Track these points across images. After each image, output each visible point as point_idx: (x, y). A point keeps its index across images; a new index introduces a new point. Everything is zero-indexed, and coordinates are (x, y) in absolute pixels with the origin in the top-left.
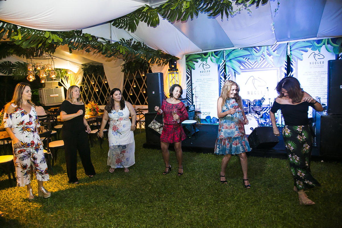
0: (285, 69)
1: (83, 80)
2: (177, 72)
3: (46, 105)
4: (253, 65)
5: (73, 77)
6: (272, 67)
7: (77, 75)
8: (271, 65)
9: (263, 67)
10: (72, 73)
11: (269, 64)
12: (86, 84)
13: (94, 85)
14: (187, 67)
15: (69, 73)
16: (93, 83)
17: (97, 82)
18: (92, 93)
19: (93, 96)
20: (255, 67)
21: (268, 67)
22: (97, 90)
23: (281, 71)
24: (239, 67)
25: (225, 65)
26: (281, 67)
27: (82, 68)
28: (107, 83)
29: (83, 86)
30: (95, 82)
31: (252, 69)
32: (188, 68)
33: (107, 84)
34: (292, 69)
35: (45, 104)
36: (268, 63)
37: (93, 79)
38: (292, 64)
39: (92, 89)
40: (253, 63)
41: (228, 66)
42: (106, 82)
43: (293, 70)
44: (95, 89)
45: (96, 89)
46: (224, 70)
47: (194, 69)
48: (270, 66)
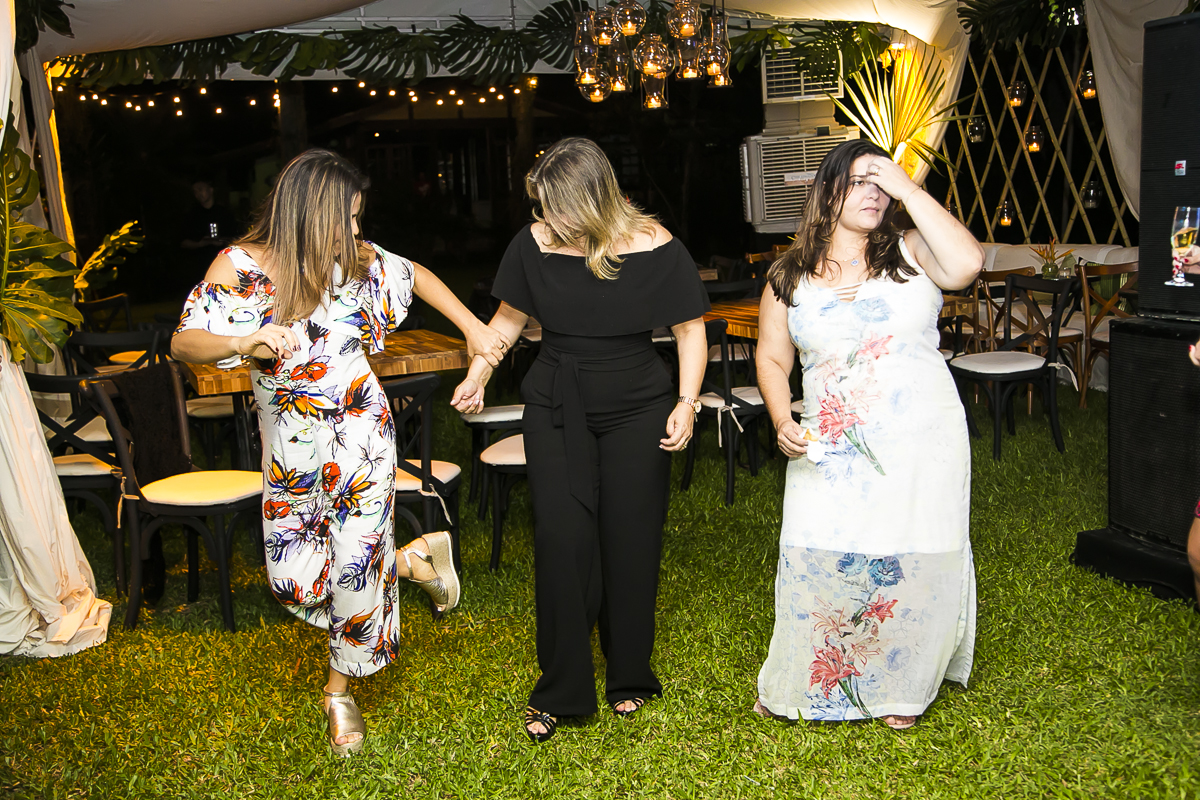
1: (966, 85)
3: (760, 230)
5: (917, 65)
7: (939, 55)
10: (911, 44)
12: (980, 109)
13: (1021, 112)
15: (894, 46)
16: (1016, 102)
17: (1037, 98)
18: (1009, 169)
19: (1009, 183)
22: (1035, 147)
27: (962, 12)
28: (1095, 101)
29: (964, 122)
30: (1027, 97)
33: (1093, 107)
35: (757, 221)
37: (1022, 76)
39: (1010, 141)
42: (1089, 93)
44: (1022, 138)
45: (1030, 141)
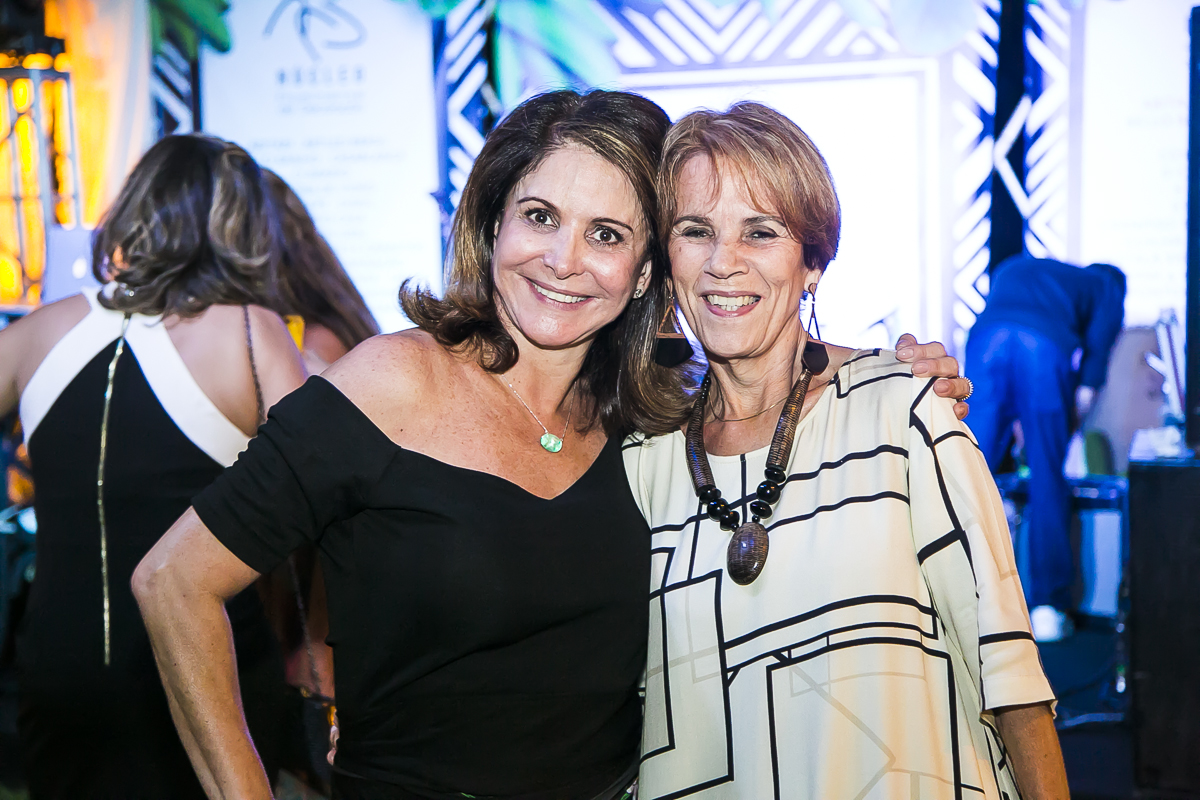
0: (985, 67)
2: (62, 63)
4: (718, 30)
6: (879, 53)
8: (864, 34)
9: (799, 48)
11: (850, 31)
14: (158, 27)
20: (736, 54)
21: (846, 56)
23: (950, 88)
24: (610, 44)
25: (490, 28)
26: (946, 59)
31: (717, 63)
32: (171, 36)
34: (1037, 70)
36: (842, 23)
38: (1038, 31)
40: (718, 18)
41: (515, 35)
43: (1046, 80)
46: (480, 72)
47: (222, 48)
48: (863, 47)
